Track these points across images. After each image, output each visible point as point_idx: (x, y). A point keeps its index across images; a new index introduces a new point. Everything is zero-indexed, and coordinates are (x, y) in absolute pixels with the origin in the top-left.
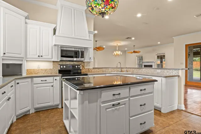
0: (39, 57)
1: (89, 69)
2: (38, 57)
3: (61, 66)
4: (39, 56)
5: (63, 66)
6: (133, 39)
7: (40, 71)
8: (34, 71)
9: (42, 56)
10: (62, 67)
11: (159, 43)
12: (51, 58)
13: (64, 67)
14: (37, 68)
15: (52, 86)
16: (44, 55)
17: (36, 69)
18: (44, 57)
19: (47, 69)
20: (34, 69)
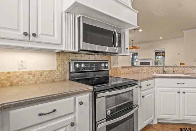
0: (27, 38)
1: (116, 69)
2: (23, 37)
3: (75, 63)
4: (26, 34)
5: (80, 63)
6: (140, 30)
7: (26, 76)
8: (9, 77)
9: (34, 35)
10: (78, 65)
11: (161, 38)
12: (60, 43)
13: (83, 65)
14: (17, 70)
15: (73, 125)
16: (40, 32)
17: (15, 72)
18: (41, 38)
19: (43, 71)
20: (9, 73)
